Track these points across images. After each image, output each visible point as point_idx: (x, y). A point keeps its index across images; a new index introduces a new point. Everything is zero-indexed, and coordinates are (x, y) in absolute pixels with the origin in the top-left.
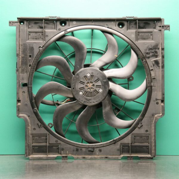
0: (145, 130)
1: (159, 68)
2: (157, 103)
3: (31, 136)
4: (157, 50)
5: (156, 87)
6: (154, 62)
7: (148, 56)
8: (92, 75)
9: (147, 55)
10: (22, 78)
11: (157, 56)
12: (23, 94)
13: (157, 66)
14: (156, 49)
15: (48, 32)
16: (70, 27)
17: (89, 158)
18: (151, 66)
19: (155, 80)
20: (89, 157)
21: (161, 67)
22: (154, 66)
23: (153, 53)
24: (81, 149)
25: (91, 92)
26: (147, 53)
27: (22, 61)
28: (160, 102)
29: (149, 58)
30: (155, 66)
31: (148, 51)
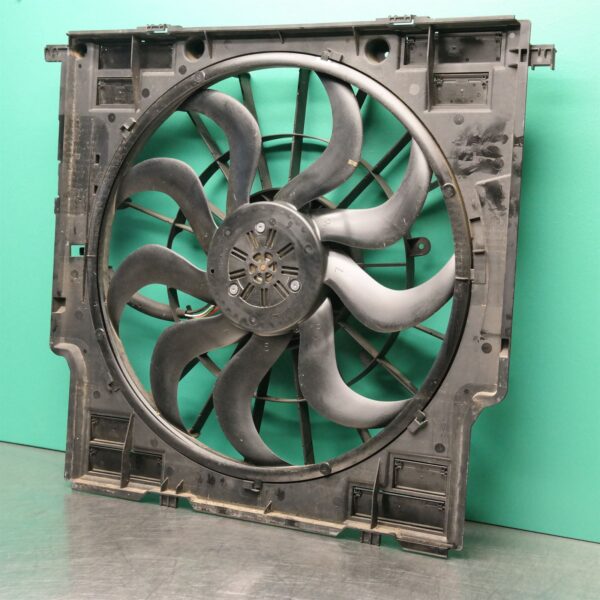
0: (435, 443)
1: (502, 215)
2: (486, 349)
3: (89, 416)
4: (498, 144)
5: (487, 286)
6: (483, 191)
7: (464, 164)
8: (271, 230)
9: (460, 162)
10: (72, 228)
11: (496, 168)
12: (72, 281)
13: (494, 207)
14: (494, 141)
15: (151, 77)
16: (214, 60)
17: (239, 516)
18: (474, 206)
19: (483, 257)
20: (237, 512)
21: (507, 212)
22: (483, 204)
23: (483, 153)
24: (222, 480)
25: (266, 289)
26: (462, 157)
27: (74, 174)
28: (495, 343)
29: (467, 172)
30: (486, 206)
31: (464, 148)
